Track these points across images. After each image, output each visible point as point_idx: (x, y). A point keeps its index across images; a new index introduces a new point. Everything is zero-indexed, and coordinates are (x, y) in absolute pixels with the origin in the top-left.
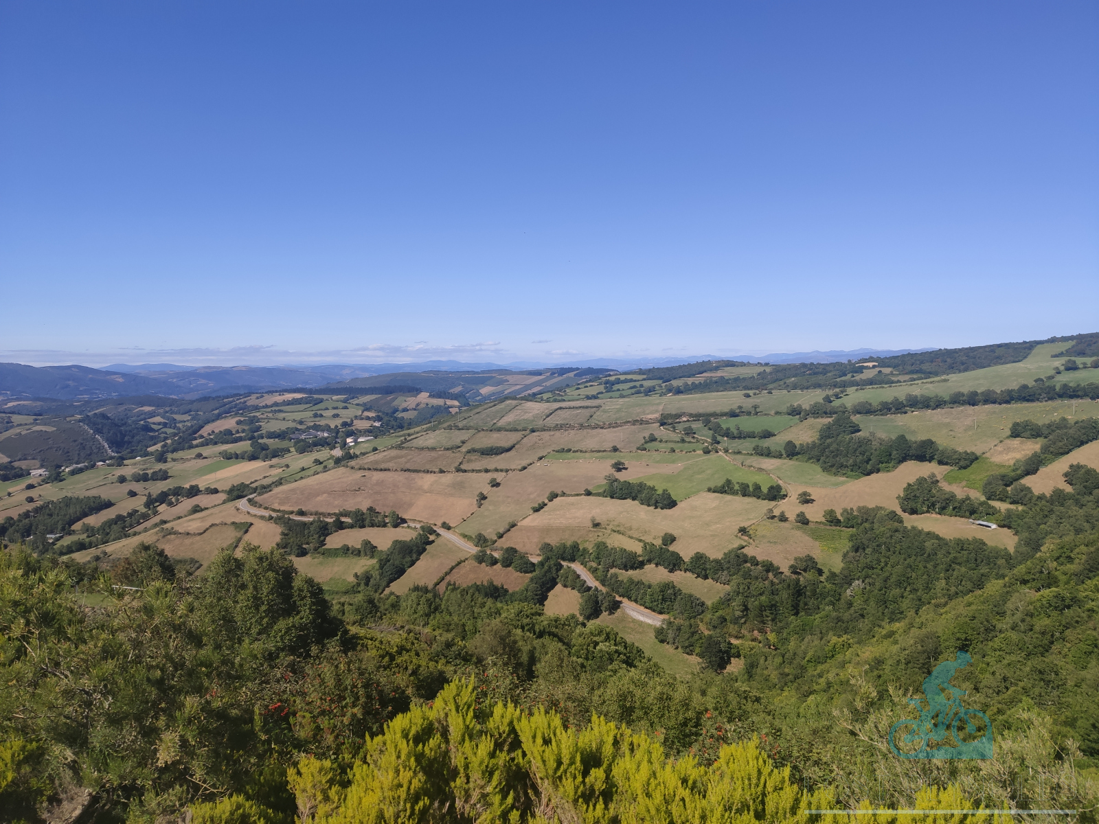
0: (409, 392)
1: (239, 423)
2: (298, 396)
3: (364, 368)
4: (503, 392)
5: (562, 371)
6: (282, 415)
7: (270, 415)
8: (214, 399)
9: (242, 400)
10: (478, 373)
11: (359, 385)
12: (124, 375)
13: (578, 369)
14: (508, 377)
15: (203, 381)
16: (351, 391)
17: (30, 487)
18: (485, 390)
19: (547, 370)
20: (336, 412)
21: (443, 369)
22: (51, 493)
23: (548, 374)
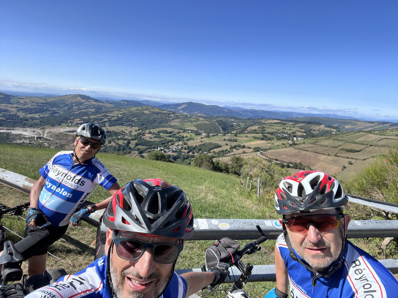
0: (317, 124)
1: (259, 128)
2: (278, 121)
3: (301, 114)
4: (355, 128)
5: (384, 123)
6: (273, 127)
7: (269, 127)
8: (252, 119)
9: (260, 121)
10: (345, 120)
11: (298, 120)
12: (227, 109)
13: (391, 123)
14: (359, 123)
15: (249, 113)
16: (296, 122)
17: (202, 138)
18: (347, 127)
19: (377, 122)
20: (290, 128)
21: (331, 117)
22: (206, 140)
23: (377, 123)
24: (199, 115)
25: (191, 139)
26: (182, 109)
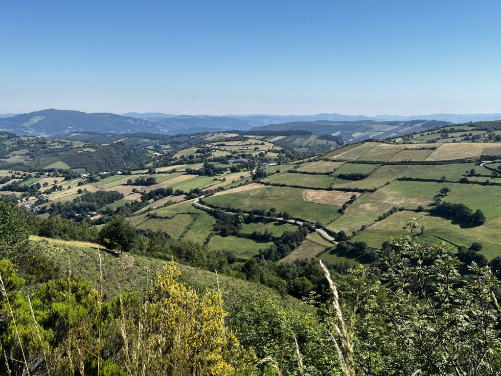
2: (234, 135)
13: (424, 121)
14: (374, 126)
16: (265, 133)
17: (80, 184)
18: (356, 135)
22: (91, 188)
23: (403, 124)
26: (32, 126)
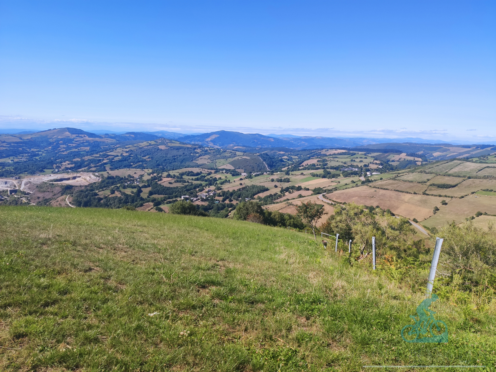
0: (396, 152)
1: (318, 161)
2: (344, 151)
3: (373, 140)
4: (446, 155)
5: (483, 147)
6: (337, 159)
7: (332, 159)
8: (308, 150)
9: (319, 152)
10: (433, 145)
11: (371, 148)
12: (274, 138)
13: (493, 146)
14: (450, 148)
15: (303, 143)
16: (368, 150)
17: (241, 179)
18: (436, 154)
19: (474, 145)
20: (361, 159)
21: (414, 142)
22: (248, 183)
23: (474, 148)
24: (235, 148)
25: (226, 181)
26: (211, 141)
